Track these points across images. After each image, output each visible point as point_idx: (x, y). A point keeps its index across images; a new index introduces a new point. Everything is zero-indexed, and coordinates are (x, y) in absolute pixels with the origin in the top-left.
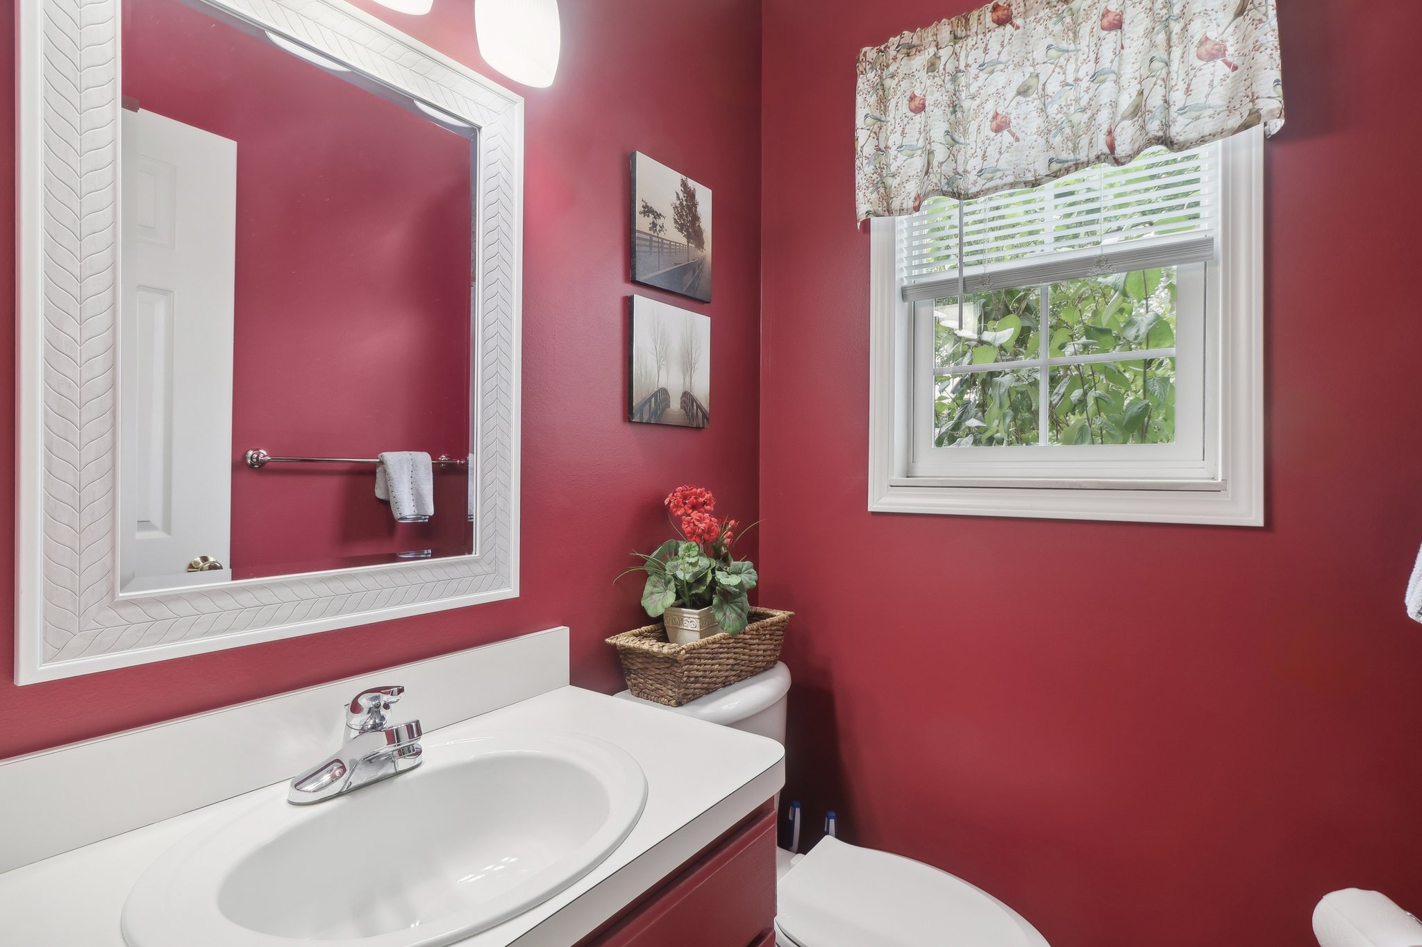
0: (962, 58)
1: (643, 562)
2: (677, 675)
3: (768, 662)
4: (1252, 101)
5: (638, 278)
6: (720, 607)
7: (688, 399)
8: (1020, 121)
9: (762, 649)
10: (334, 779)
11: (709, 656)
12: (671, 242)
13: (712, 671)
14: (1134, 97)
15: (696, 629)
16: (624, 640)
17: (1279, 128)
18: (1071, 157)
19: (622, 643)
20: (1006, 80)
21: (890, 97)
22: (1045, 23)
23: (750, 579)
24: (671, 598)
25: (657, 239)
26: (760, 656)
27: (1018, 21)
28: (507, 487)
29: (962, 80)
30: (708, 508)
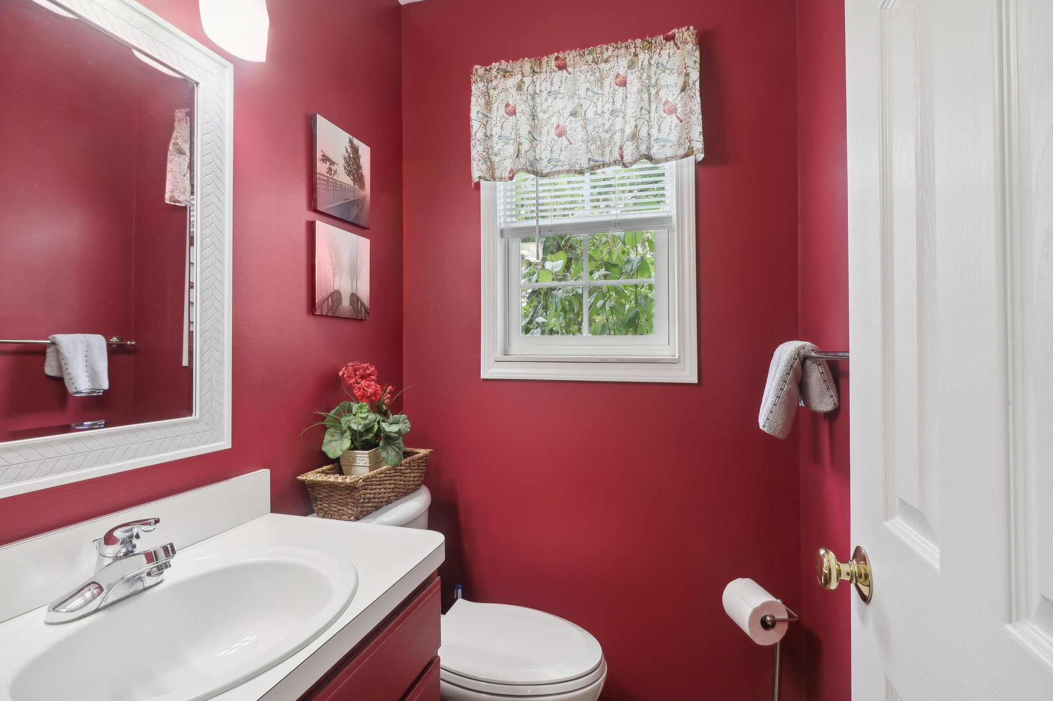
0: (538, 86)
1: (323, 418)
2: (356, 498)
3: (416, 485)
4: (690, 142)
5: (320, 208)
6: (384, 448)
7: (354, 298)
8: (572, 132)
9: (413, 476)
10: (94, 597)
11: (378, 483)
12: (342, 183)
13: (379, 494)
14: (633, 128)
15: (366, 465)
16: (312, 476)
17: (701, 158)
18: (601, 159)
19: (311, 478)
20: (563, 105)
21: (493, 102)
22: (585, 74)
23: (406, 427)
24: (347, 443)
25: (332, 180)
26: (411, 481)
27: (570, 70)
28: (221, 363)
29: (538, 100)
30: (373, 377)
